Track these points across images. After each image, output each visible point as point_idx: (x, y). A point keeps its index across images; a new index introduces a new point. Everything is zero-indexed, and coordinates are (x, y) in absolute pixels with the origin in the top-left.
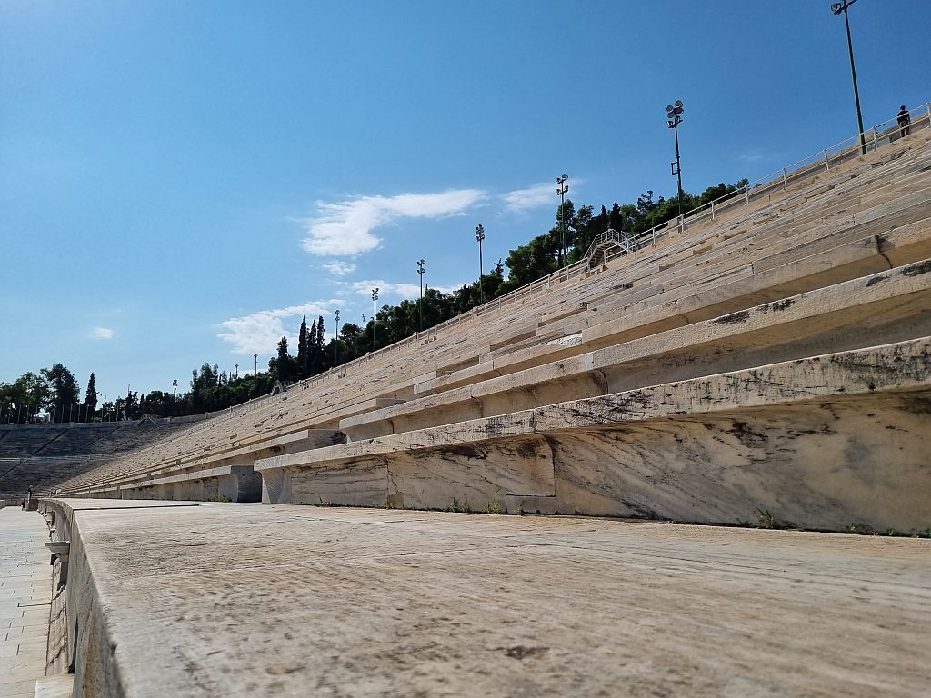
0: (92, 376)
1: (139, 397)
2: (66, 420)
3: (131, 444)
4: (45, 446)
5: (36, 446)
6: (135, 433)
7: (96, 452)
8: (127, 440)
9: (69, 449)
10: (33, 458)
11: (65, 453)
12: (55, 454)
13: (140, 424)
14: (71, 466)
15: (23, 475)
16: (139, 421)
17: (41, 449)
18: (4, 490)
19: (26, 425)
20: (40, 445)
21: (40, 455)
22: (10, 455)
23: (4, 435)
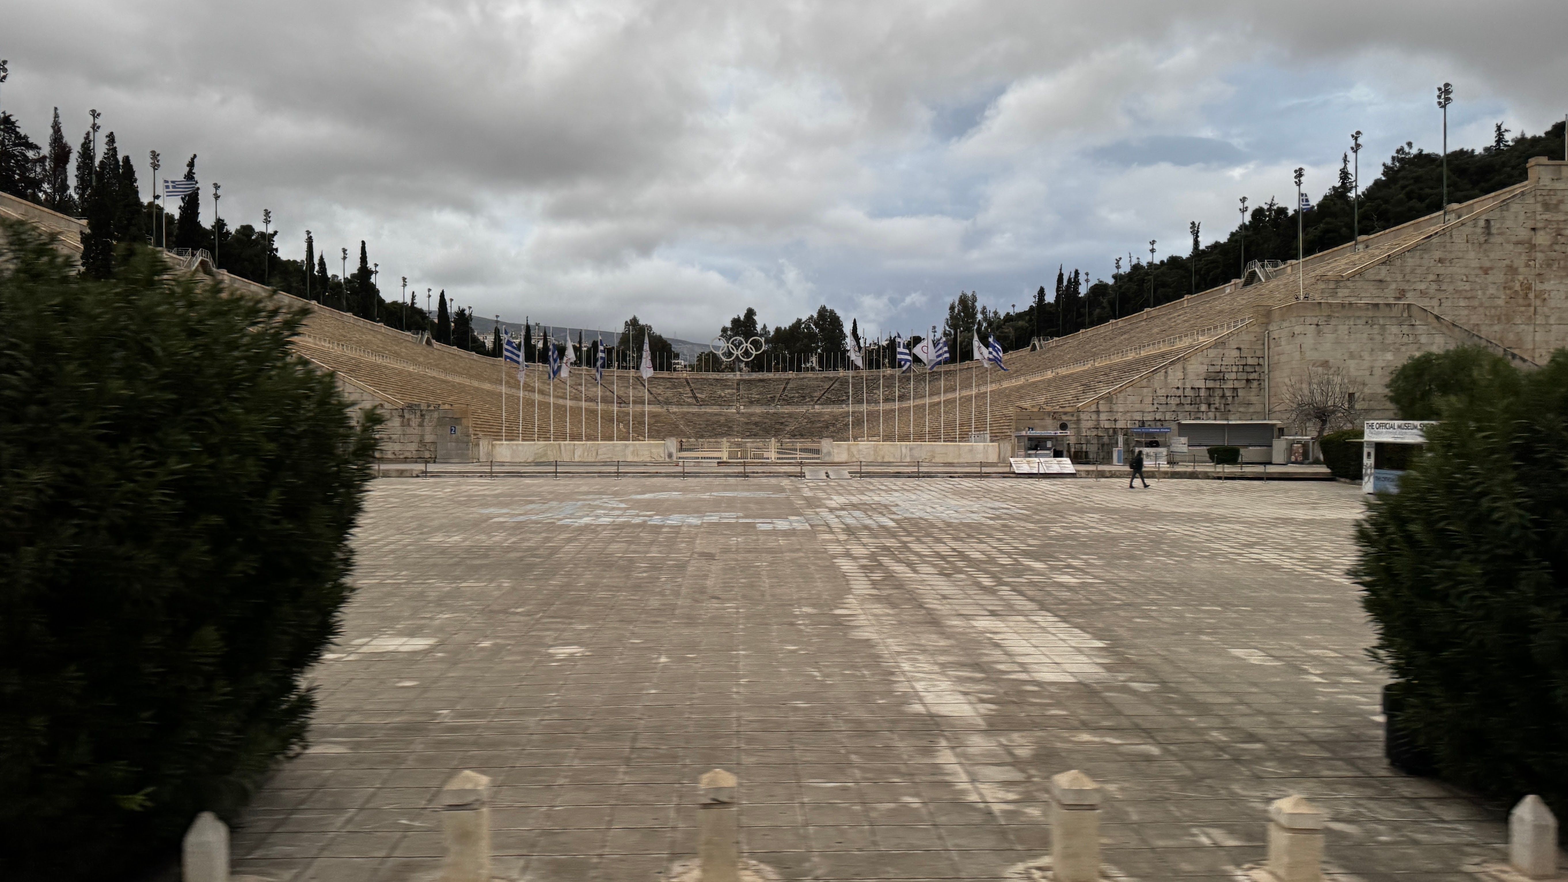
0: (855, 320)
4: (823, 395)
5: (815, 395)
10: (816, 407)
11: (842, 402)
12: (834, 402)
17: (821, 397)
18: (802, 436)
19: (802, 375)
20: (817, 394)
21: (822, 404)
22: (797, 403)
23: (787, 383)
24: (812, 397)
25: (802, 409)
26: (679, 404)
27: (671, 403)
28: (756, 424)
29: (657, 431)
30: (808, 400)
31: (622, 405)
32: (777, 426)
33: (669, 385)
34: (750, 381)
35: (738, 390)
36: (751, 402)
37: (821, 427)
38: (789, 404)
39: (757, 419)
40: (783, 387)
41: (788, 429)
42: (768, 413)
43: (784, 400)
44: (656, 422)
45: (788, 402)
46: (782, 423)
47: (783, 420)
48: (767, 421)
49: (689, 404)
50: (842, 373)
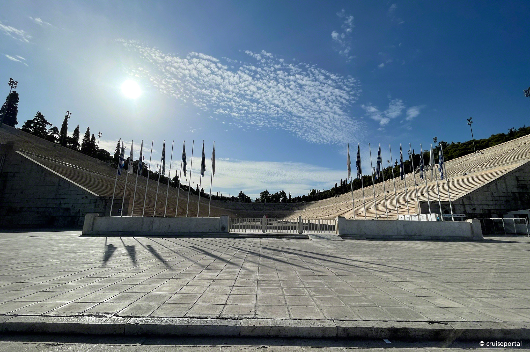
0: (290, 192)
1: (300, 197)
6: (301, 205)
7: (294, 210)
10: (282, 211)
11: (288, 210)
12: (286, 210)
15: (281, 215)
16: (301, 203)
19: (278, 204)
20: (282, 208)
22: (277, 210)
25: (279, 211)
26: (250, 210)
30: (280, 209)
32: (273, 215)
34: (267, 205)
35: (264, 207)
36: (267, 210)
40: (274, 206)
45: (275, 210)
50: (287, 203)
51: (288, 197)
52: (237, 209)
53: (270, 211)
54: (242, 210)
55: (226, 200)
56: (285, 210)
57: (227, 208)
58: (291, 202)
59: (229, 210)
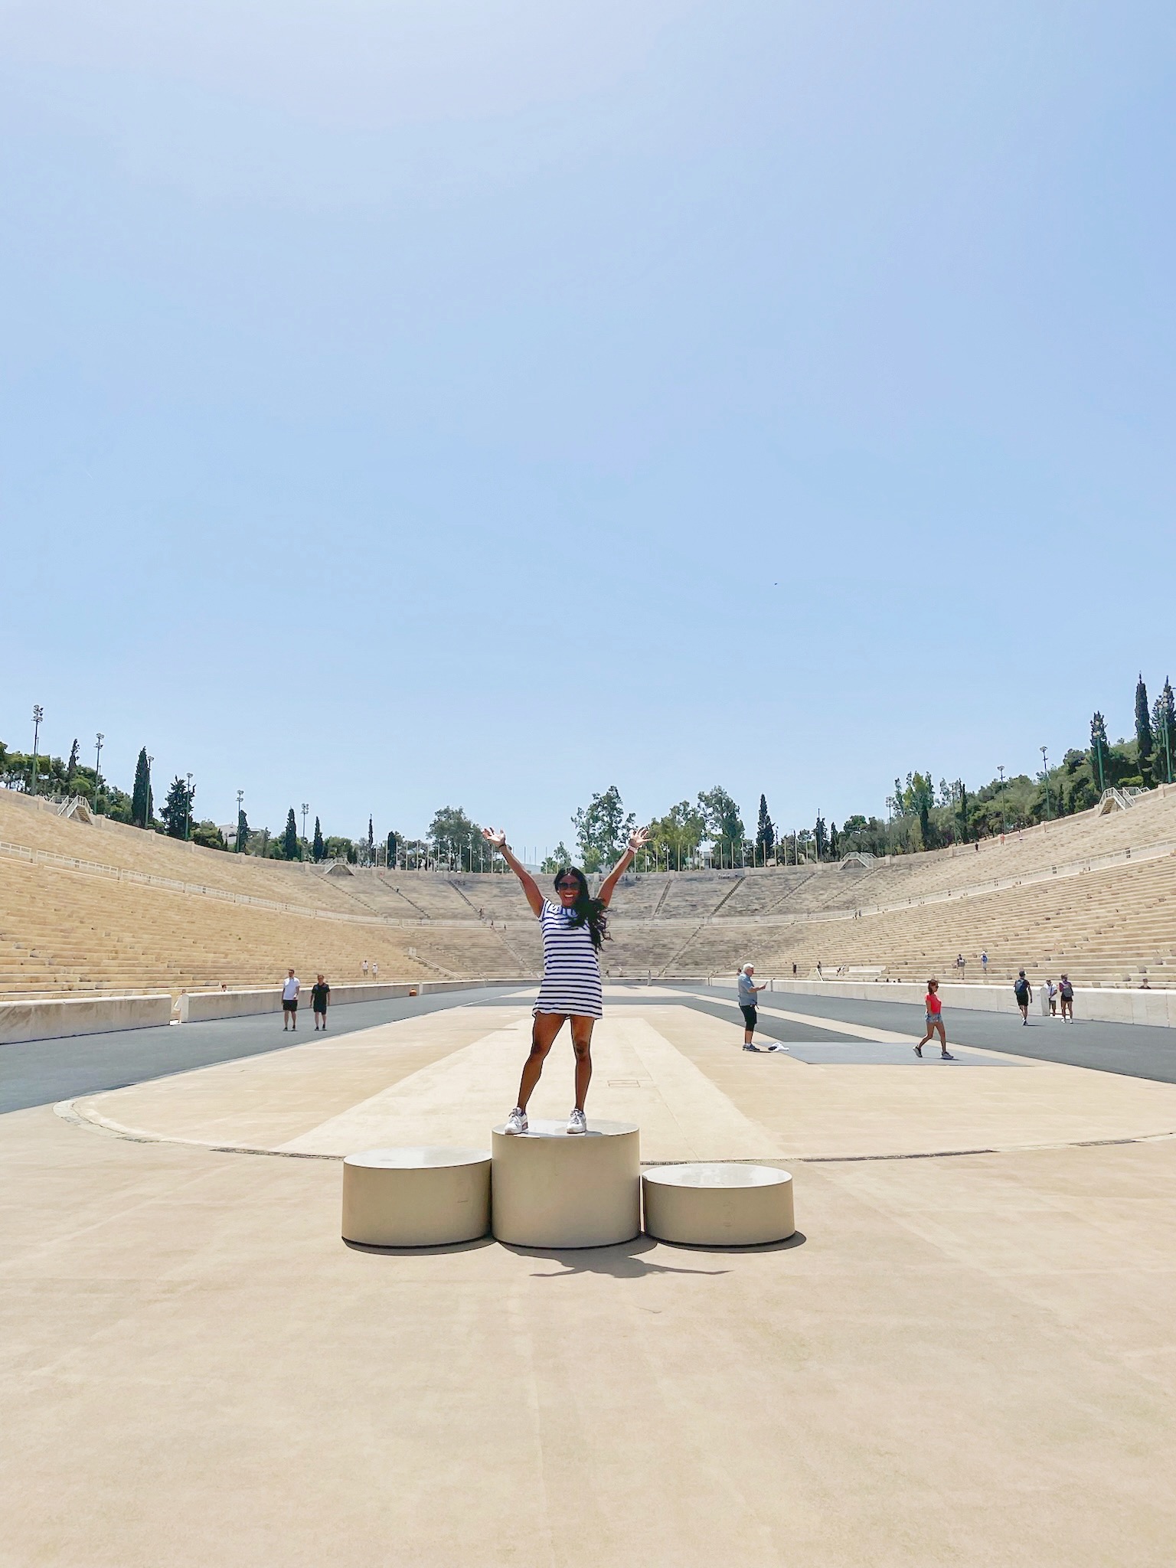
0: (763, 796)
1: (828, 826)
2: (740, 866)
3: (843, 898)
4: (723, 902)
5: (710, 902)
6: (841, 881)
7: (796, 911)
8: (835, 892)
9: (756, 906)
10: (715, 920)
11: (754, 912)
12: (742, 914)
13: (844, 868)
14: (771, 931)
15: (712, 943)
16: (842, 863)
17: (719, 907)
18: (697, 964)
19: (688, 874)
20: (717, 901)
21: (722, 916)
22: (685, 916)
23: (667, 888)
24: (706, 906)
25: (696, 922)
26: (509, 918)
27: (497, 918)
28: (624, 947)
29: (474, 960)
30: (701, 910)
31: (423, 921)
32: (657, 950)
33: (496, 891)
37: (727, 952)
38: (674, 916)
39: (626, 940)
40: (662, 892)
41: (673, 953)
42: (641, 931)
43: (665, 911)
44: (474, 945)
45: (670, 914)
46: (664, 946)
47: (666, 941)
48: (642, 942)
49: (525, 919)
50: (747, 870)
51: (751, 833)
52: (422, 914)
53: (635, 923)
54: (454, 917)
55: (352, 859)
56: (734, 912)
57: (352, 912)
58: (772, 861)
59: (368, 919)
